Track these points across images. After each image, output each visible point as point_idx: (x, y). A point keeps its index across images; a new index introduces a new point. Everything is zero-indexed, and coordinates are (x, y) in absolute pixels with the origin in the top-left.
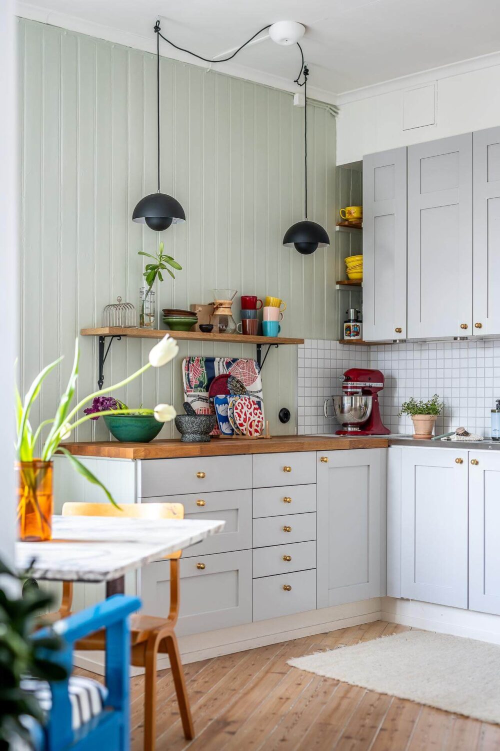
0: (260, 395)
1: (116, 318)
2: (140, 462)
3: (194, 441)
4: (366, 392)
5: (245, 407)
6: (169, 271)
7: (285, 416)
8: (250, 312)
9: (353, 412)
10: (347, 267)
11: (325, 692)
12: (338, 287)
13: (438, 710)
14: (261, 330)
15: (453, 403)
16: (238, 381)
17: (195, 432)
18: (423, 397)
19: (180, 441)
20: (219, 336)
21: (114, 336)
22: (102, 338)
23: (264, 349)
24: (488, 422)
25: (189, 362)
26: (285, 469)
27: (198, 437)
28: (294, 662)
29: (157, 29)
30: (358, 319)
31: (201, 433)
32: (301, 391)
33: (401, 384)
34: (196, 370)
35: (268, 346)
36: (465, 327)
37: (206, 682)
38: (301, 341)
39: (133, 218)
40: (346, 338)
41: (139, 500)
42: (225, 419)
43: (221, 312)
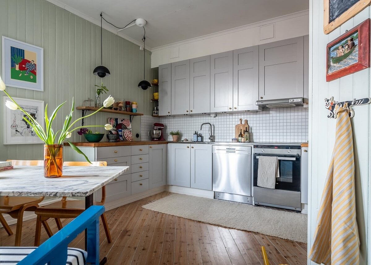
0: (131, 130)
1: (88, 105)
2: (96, 148)
3: (113, 142)
4: (159, 129)
5: (127, 133)
6: (105, 91)
7: (137, 136)
8: (128, 106)
9: (156, 135)
10: (154, 96)
11: (156, 216)
12: (151, 101)
13: (191, 220)
14: (131, 110)
15: (183, 132)
16: (125, 125)
17: (113, 139)
18: (175, 131)
19: (109, 142)
20: (120, 112)
21: (87, 110)
22: (83, 110)
23: (132, 117)
24: (193, 137)
25: (110, 119)
26: (140, 150)
27: (114, 141)
28: (144, 206)
29: (101, 15)
30: (157, 110)
31: (115, 139)
32: (142, 129)
33: (168, 127)
34: (112, 122)
35: (133, 116)
36: (188, 111)
37: (118, 216)
38: (143, 115)
39: (94, 73)
40: (154, 115)
41: (96, 160)
42: (121, 136)
43: (120, 105)
